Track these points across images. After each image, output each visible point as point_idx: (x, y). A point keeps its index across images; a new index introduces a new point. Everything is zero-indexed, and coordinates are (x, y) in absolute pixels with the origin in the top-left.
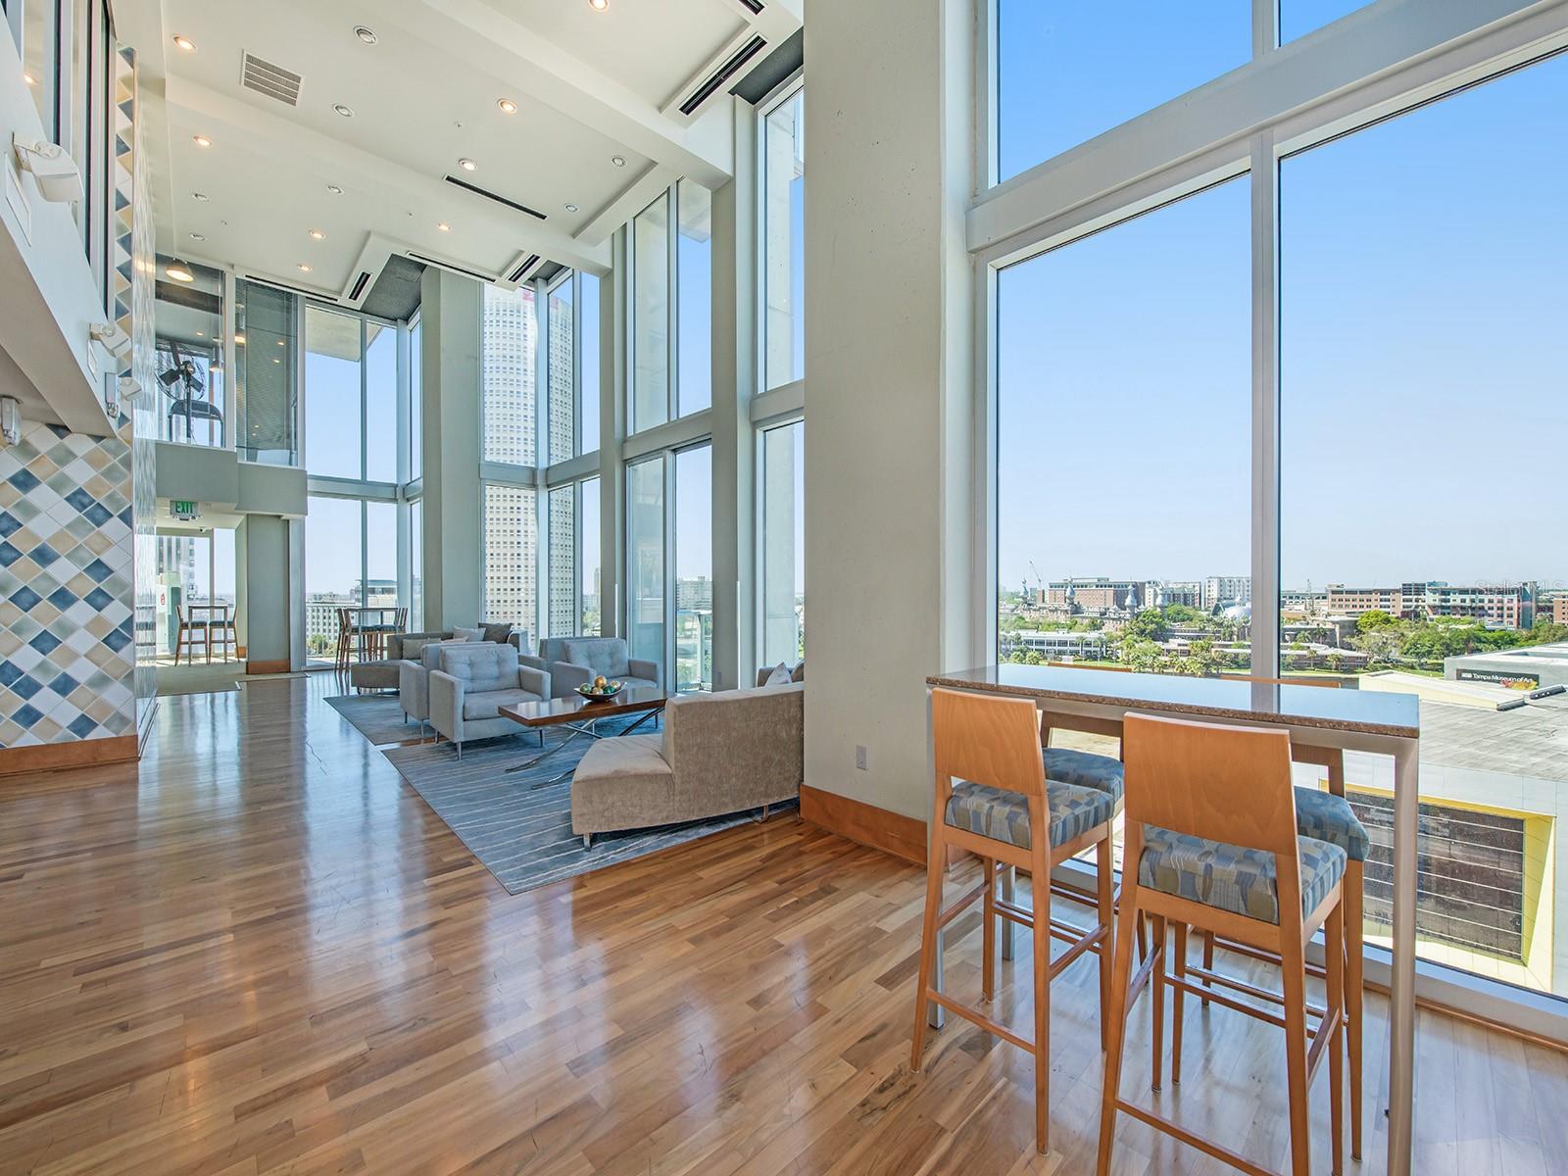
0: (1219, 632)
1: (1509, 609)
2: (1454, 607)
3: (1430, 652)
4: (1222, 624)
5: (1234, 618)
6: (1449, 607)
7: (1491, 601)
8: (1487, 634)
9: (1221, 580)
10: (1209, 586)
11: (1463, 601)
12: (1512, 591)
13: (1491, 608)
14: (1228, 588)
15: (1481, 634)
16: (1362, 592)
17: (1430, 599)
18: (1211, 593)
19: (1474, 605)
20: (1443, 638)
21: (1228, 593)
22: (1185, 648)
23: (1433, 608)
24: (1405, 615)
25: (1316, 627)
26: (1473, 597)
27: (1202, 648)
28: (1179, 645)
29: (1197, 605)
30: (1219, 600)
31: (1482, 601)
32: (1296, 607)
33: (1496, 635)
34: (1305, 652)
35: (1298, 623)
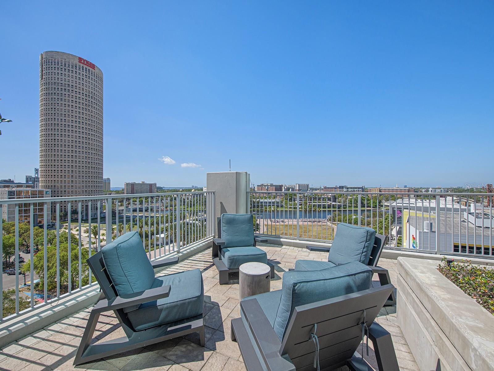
7: (356, 190)
9: (299, 185)
12: (360, 188)
16: (331, 188)
17: (345, 190)
18: (297, 188)
22: (301, 203)
26: (353, 189)
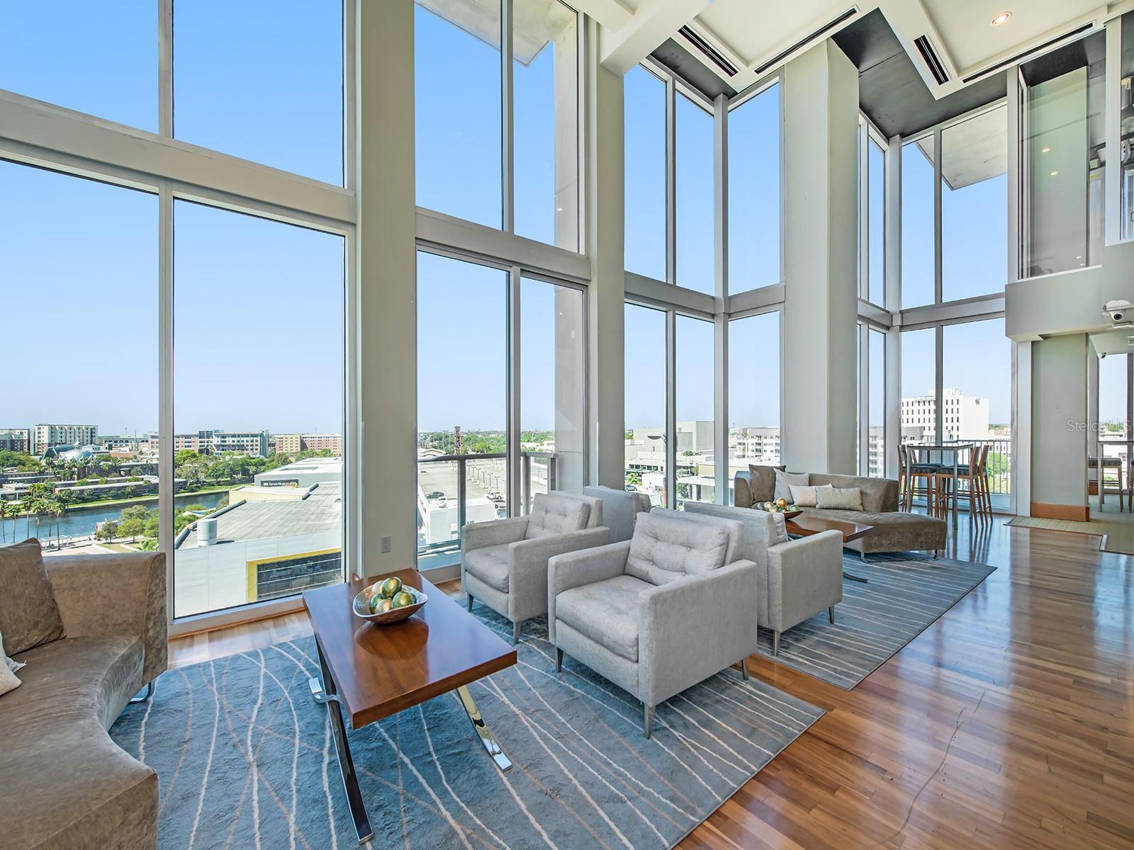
0: (59, 473)
1: (257, 445)
2: (229, 445)
3: (223, 474)
4: (63, 465)
5: (73, 460)
6: (226, 446)
7: (247, 441)
8: (252, 461)
10: (39, 433)
11: (233, 441)
12: (257, 436)
13: (247, 445)
14: (59, 434)
15: (249, 460)
17: (216, 441)
18: (42, 439)
19: (239, 444)
20: (229, 464)
21: (59, 439)
23: (217, 446)
24: (201, 451)
25: (145, 463)
26: (239, 439)
27: (46, 489)
28: (17, 489)
29: (26, 450)
30: (50, 445)
31: (243, 441)
32: (122, 449)
33: (256, 460)
34: (142, 483)
35: (131, 461)
